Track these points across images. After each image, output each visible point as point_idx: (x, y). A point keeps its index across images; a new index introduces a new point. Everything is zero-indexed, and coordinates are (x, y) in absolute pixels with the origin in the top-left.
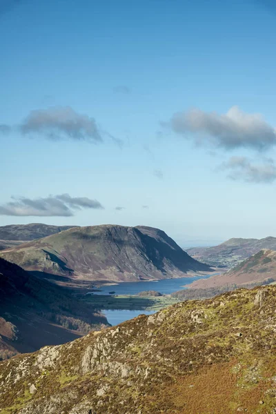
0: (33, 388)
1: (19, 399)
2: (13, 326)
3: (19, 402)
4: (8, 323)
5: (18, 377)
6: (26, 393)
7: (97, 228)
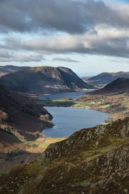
0: (97, 143)
1: (91, 148)
2: (6, 114)
3: (92, 149)
4: (4, 113)
5: (88, 138)
6: (94, 145)
7: (40, 68)
